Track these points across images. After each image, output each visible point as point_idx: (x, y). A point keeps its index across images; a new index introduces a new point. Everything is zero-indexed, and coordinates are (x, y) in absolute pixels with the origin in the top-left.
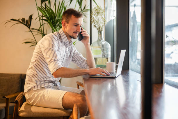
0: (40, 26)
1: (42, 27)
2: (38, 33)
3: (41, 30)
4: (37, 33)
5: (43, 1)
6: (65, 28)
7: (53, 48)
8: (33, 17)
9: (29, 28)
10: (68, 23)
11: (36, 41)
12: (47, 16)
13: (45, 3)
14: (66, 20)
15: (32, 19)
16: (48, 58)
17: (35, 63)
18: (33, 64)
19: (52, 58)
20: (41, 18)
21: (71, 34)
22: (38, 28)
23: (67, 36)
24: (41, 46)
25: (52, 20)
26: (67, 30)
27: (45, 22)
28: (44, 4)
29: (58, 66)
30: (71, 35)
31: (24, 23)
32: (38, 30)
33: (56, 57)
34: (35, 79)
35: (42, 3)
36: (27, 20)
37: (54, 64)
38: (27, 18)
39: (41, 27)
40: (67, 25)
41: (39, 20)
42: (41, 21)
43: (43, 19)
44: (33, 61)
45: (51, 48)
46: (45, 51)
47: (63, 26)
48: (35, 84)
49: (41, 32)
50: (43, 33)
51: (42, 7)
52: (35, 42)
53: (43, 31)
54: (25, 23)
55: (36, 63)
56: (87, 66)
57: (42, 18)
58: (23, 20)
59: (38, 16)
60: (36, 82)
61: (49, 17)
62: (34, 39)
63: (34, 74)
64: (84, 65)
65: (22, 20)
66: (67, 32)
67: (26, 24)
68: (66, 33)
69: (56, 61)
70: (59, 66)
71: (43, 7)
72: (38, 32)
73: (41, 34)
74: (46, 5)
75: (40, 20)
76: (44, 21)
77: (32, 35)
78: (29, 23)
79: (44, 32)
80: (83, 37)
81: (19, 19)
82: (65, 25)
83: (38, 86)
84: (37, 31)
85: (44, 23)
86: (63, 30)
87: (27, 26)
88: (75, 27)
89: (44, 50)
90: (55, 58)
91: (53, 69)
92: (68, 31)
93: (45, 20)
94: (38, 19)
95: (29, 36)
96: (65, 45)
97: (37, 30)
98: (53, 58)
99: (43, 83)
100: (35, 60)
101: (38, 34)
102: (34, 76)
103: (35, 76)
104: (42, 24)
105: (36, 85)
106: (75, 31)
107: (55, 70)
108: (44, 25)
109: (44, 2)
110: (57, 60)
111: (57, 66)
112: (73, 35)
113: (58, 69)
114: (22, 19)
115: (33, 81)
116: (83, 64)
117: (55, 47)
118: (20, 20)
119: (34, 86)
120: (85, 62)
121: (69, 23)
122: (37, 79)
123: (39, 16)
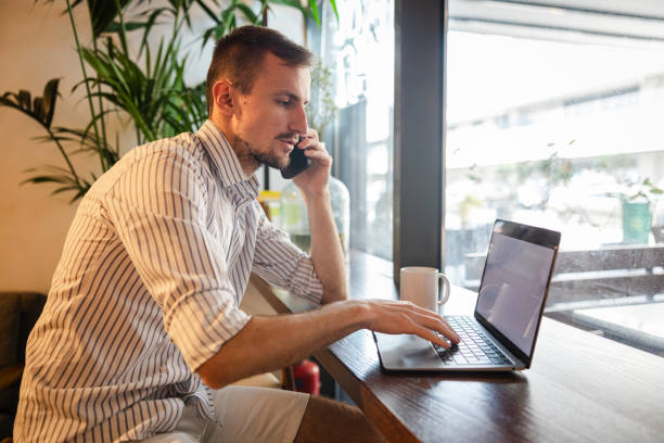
0: (90, 119)
1: (99, 122)
2: (85, 147)
3: (97, 134)
4: (78, 147)
5: (102, 31)
6: (228, 119)
7: (187, 221)
8: (60, 89)
9: (47, 125)
10: (246, 91)
11: (74, 173)
12: (117, 80)
13: (110, 39)
14: (238, 75)
15: (58, 99)
16: (160, 277)
17: (76, 299)
18: (66, 304)
19: (187, 278)
20: (93, 86)
21: (263, 144)
22: (83, 127)
23: (238, 156)
24: (113, 206)
25: (139, 100)
26: (242, 125)
27: (108, 104)
28: (105, 40)
29: (229, 321)
30: (264, 149)
31: (25, 107)
32: (84, 135)
33: (207, 268)
34: (79, 390)
35: (96, 34)
36: (37, 100)
37: (200, 315)
38: (37, 92)
39: (93, 123)
40: (241, 100)
41: (86, 93)
42: (95, 100)
43: (100, 94)
44: (67, 287)
45: (178, 220)
46: (142, 237)
47: (221, 106)
48: (76, 423)
49: (97, 142)
50: (102, 146)
51: (96, 51)
52: (73, 178)
53: (105, 139)
54: (29, 105)
55: (81, 296)
56: (314, 285)
57: (96, 87)
58: (24, 97)
59: (83, 79)
60: (83, 412)
61: (129, 84)
62: (69, 169)
63: (75, 360)
64: (303, 281)
65: (15, 96)
66: (241, 137)
67: (32, 109)
68: (235, 142)
69: (209, 290)
70: (234, 323)
71: (102, 53)
72: (82, 143)
73: (92, 151)
74: (110, 46)
75: (90, 96)
76: (104, 99)
77: (59, 152)
78: (47, 110)
79: (105, 144)
80: (309, 162)
81: (8, 94)
82: (229, 102)
83: (97, 431)
84: (80, 139)
85: (105, 109)
86: (222, 124)
87: (40, 121)
88: (280, 112)
89: (132, 228)
90: (202, 276)
91: (203, 344)
92: (250, 130)
93: (110, 97)
94: (82, 90)
95: (47, 156)
96: (231, 196)
97: (79, 134)
98: (195, 278)
99: (123, 405)
100: (75, 284)
101: (81, 150)
102: (69, 372)
103: (76, 375)
104: (97, 112)
105: (83, 426)
106: (283, 129)
107: (213, 347)
108: (105, 116)
109: (103, 34)
110: (214, 285)
111: (221, 324)
112: (272, 153)
113: (228, 337)
114: (17, 93)
115: (67, 405)
116: (299, 279)
117: (194, 211)
118: (12, 98)
119: (72, 433)
120: (305, 269)
121: (254, 90)
122: (88, 390)
123: (87, 80)
